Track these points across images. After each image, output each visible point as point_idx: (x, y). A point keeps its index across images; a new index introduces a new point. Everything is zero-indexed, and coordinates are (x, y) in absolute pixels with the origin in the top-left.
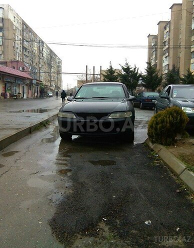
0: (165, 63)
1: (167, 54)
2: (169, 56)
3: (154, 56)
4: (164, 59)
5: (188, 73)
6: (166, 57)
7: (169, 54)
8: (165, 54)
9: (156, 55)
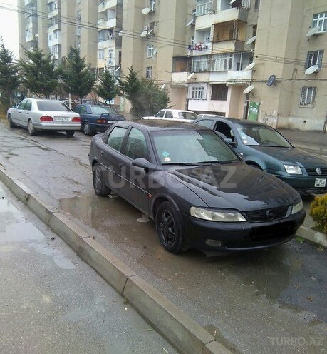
0: (53, 41)
1: (56, 27)
2: (59, 29)
3: (31, 25)
4: (51, 33)
5: (130, 73)
6: (55, 31)
7: (60, 26)
8: (52, 25)
9: (35, 23)
